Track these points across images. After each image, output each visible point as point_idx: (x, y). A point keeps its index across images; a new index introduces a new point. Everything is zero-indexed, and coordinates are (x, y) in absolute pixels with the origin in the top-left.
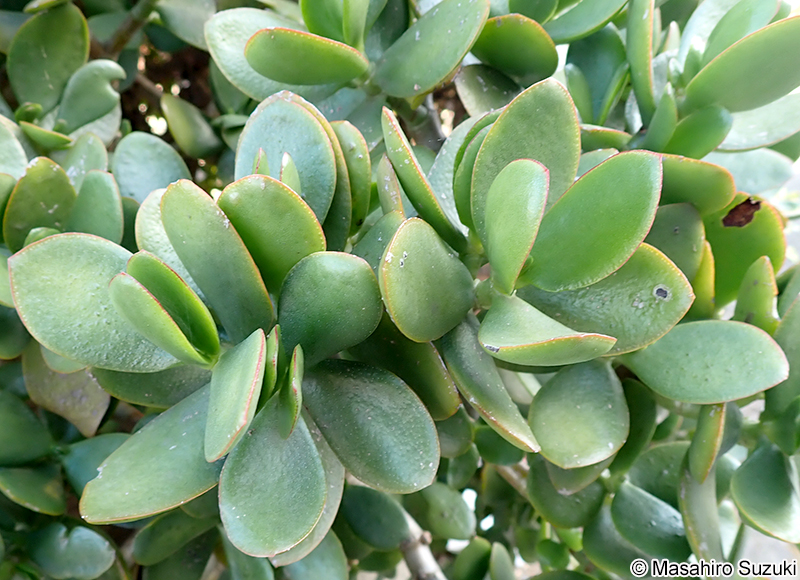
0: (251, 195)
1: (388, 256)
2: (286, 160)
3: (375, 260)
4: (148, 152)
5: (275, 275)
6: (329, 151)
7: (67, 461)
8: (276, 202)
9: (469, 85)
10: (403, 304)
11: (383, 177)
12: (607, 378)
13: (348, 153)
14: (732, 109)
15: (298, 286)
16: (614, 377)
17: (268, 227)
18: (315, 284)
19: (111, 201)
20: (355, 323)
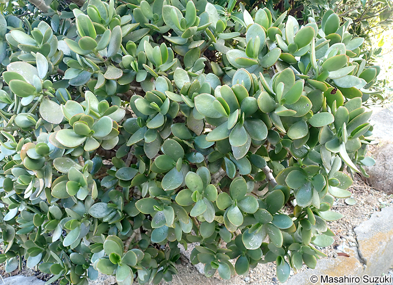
0: (237, 87)
1: (259, 97)
2: (242, 81)
3: (257, 98)
4: (212, 77)
5: (240, 101)
6: (250, 79)
7: (194, 140)
8: (241, 88)
9: (278, 65)
10: (262, 106)
11: (259, 83)
12: (305, 124)
13: (254, 79)
14: (329, 71)
15: (244, 103)
16: (306, 124)
17: (239, 92)
18: (247, 102)
19: (209, 88)
20: (254, 109)
